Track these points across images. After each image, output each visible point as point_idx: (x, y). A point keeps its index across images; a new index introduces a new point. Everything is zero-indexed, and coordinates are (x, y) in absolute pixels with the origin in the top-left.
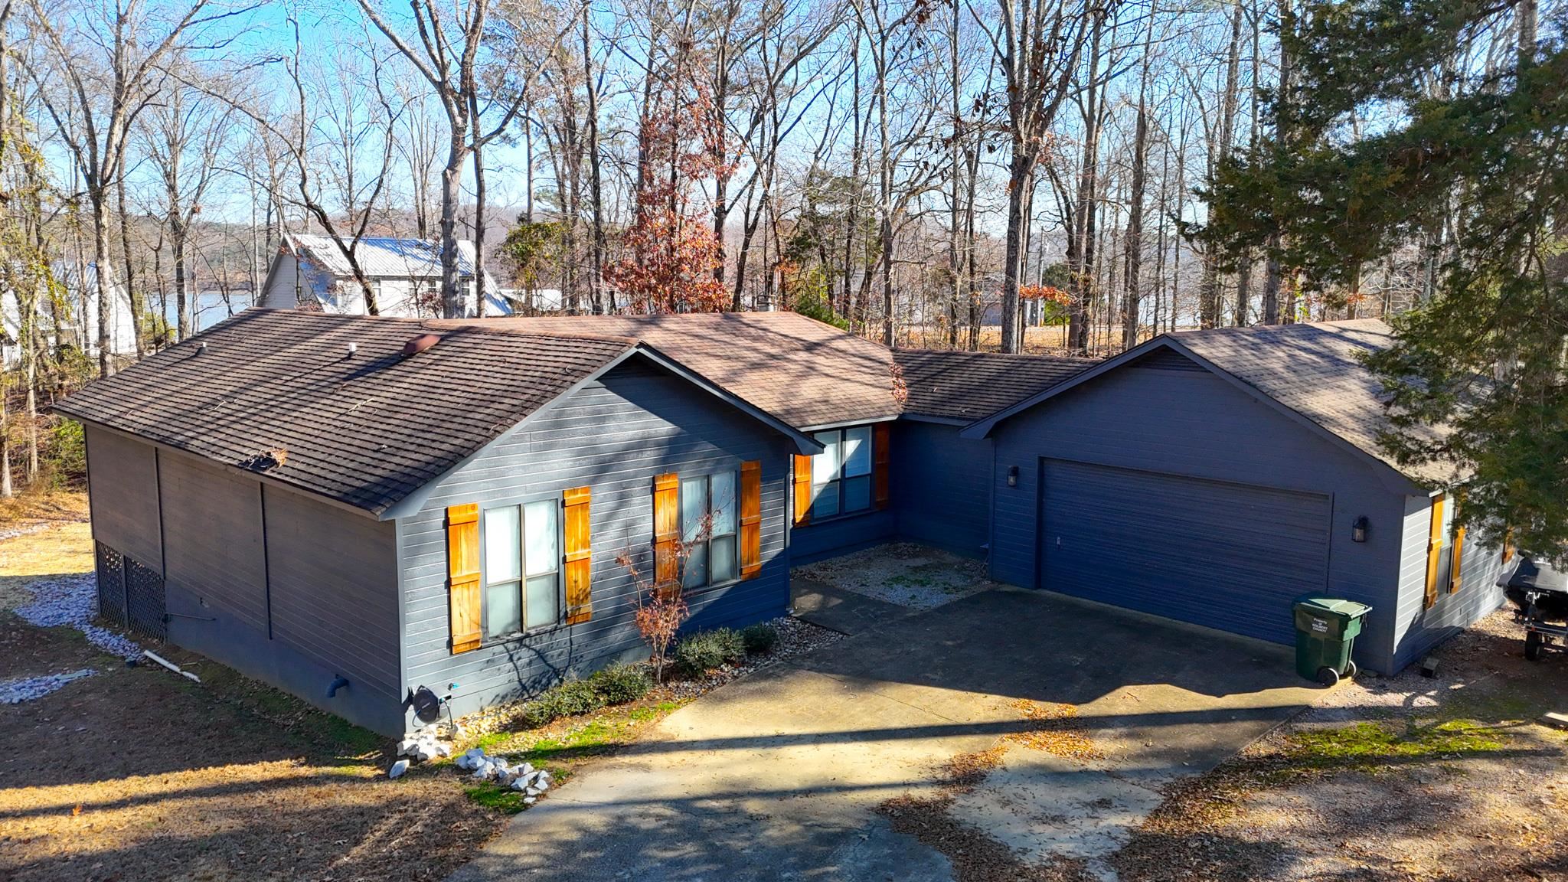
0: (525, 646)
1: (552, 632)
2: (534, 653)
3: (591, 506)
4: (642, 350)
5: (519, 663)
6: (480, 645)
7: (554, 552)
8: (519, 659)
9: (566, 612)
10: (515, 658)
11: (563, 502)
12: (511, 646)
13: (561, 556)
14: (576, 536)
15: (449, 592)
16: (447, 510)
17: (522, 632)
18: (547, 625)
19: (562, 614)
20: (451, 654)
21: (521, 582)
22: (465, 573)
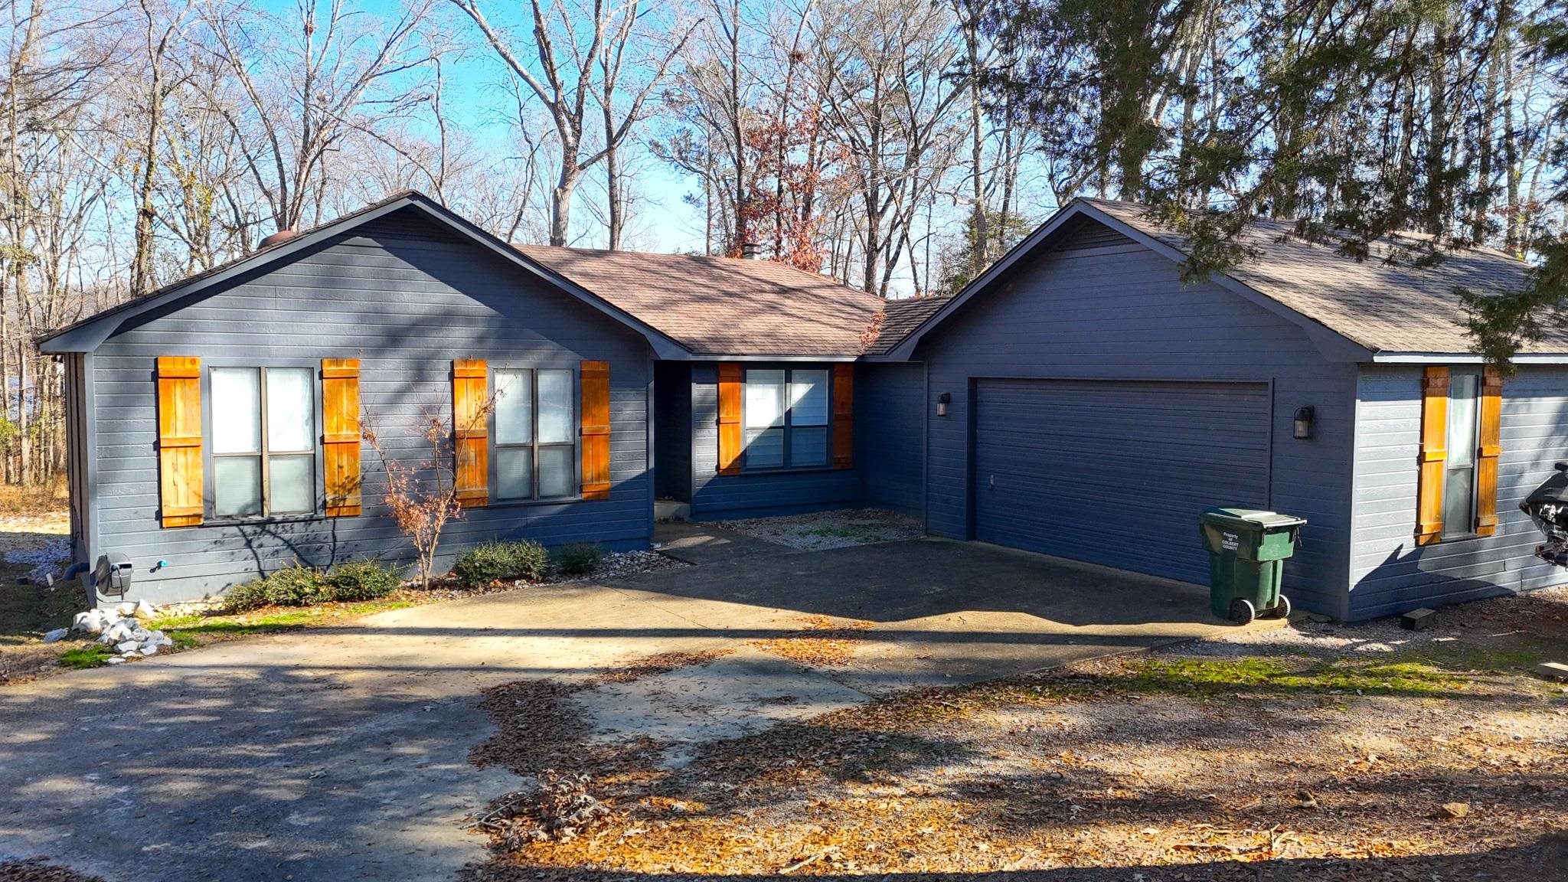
0: (269, 532)
1: (308, 521)
2: (281, 542)
3: (362, 383)
4: (418, 203)
5: (259, 551)
6: (202, 521)
7: (308, 429)
8: (261, 546)
9: (325, 502)
10: (255, 544)
11: (321, 373)
12: (248, 529)
13: (319, 435)
14: (340, 414)
15: (159, 455)
16: (156, 360)
17: (262, 515)
18: (301, 513)
19: (320, 503)
20: (161, 527)
21: (261, 457)
22: (180, 435)
